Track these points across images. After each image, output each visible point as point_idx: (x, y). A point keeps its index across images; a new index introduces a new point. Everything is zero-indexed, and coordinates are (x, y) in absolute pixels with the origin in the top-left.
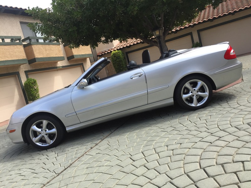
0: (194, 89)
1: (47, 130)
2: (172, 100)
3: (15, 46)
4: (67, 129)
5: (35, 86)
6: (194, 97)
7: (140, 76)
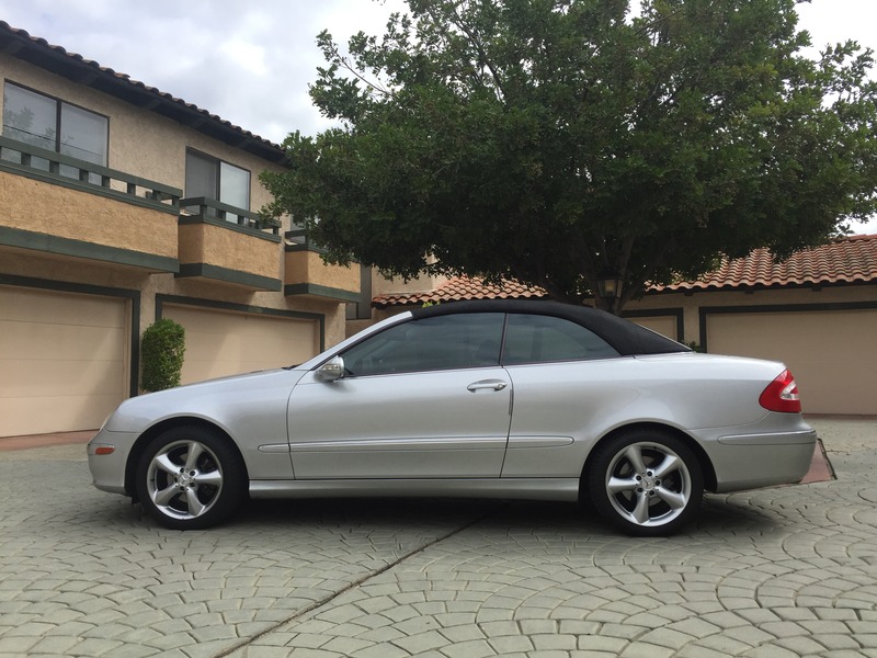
0: (648, 470)
1: (197, 472)
2: (574, 487)
3: (159, 215)
4: (253, 487)
5: (175, 346)
6: (643, 496)
7: (497, 389)
